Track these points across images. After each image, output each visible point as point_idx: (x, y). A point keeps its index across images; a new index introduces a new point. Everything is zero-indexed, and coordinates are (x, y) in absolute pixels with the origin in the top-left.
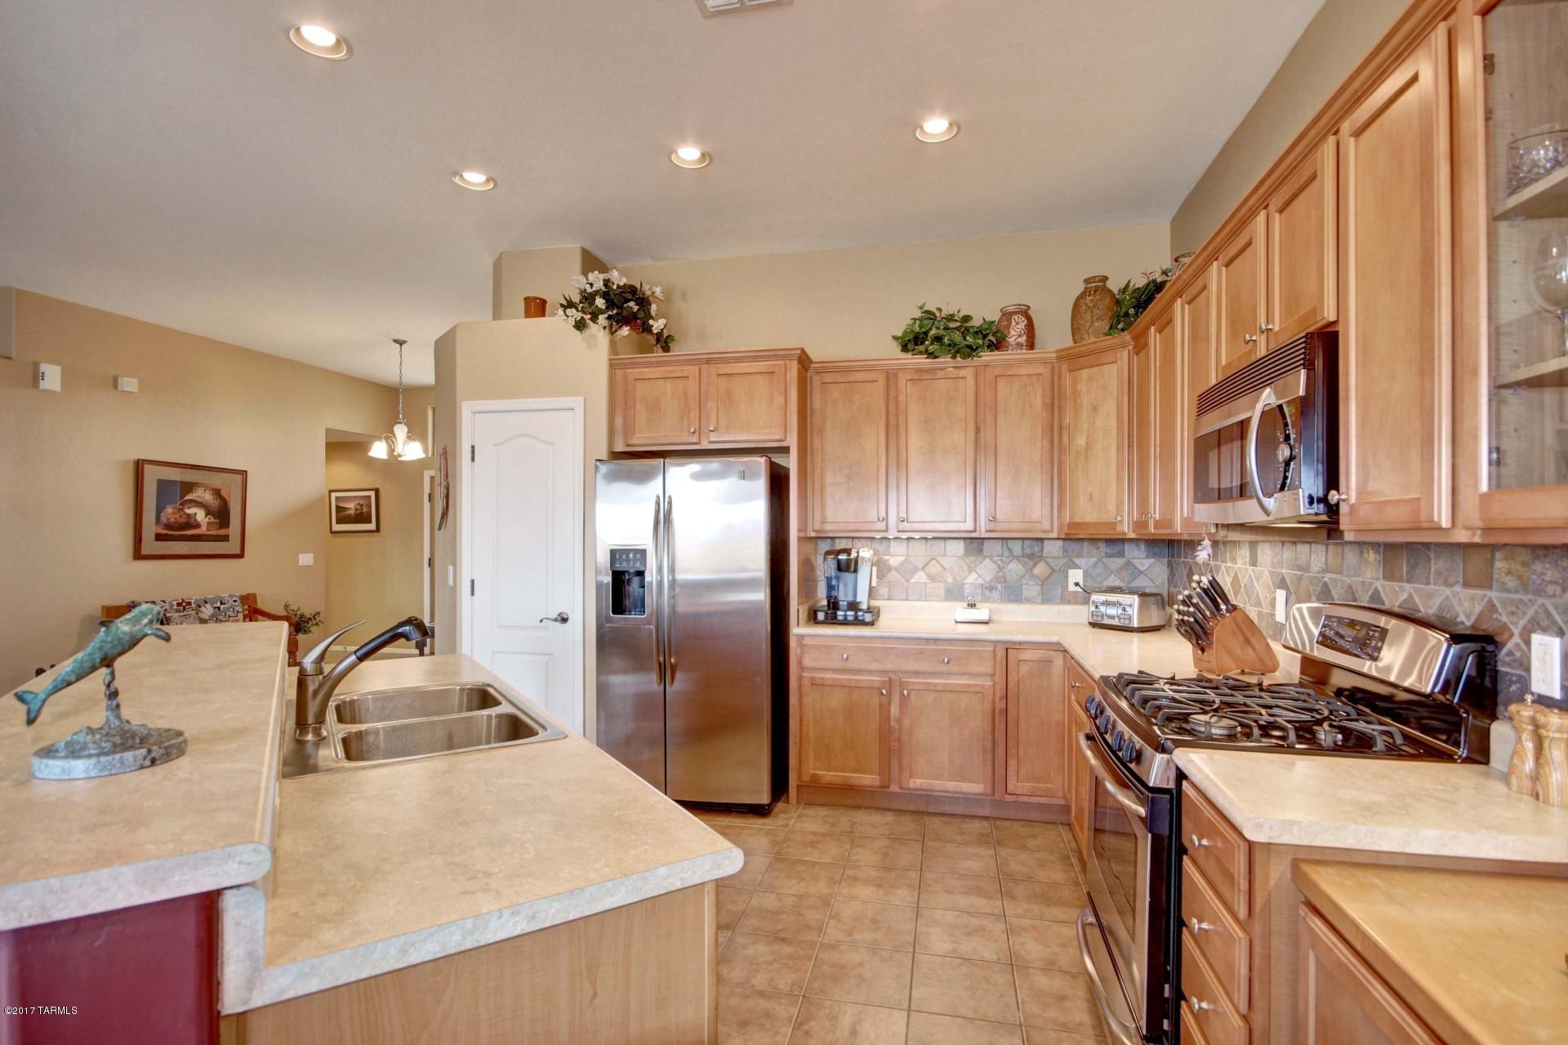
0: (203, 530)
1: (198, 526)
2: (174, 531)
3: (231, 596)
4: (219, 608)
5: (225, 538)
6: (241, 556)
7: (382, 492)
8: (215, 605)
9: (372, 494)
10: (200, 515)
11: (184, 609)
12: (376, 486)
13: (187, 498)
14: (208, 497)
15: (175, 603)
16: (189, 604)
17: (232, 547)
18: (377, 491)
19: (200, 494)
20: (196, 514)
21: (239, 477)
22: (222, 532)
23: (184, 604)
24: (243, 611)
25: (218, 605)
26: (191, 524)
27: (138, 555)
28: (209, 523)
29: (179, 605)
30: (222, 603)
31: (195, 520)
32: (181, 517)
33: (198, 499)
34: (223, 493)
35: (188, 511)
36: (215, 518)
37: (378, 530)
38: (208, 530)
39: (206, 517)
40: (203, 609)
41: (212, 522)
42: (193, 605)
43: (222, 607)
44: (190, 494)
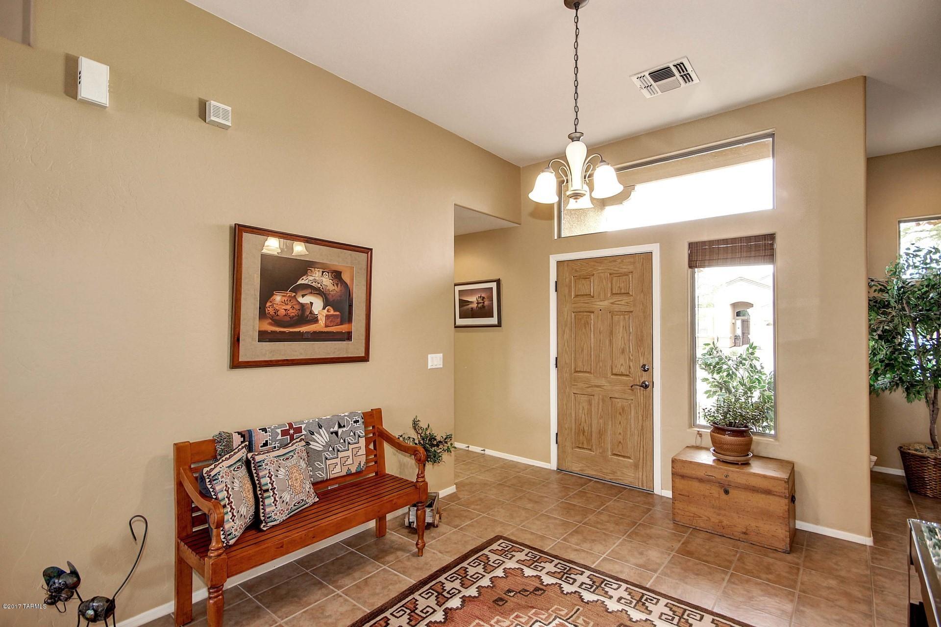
0: (321, 326)
1: (315, 320)
2: (284, 327)
3: (352, 414)
4: (336, 433)
5: (348, 336)
6: (365, 359)
7: (503, 283)
8: (332, 430)
9: (494, 285)
10: (317, 305)
11: (292, 439)
12: (496, 278)
13: (300, 282)
14: (327, 282)
15: (279, 431)
16: (299, 430)
17: (355, 348)
18: (498, 282)
19: (316, 277)
20: (312, 303)
21: (364, 256)
22: (343, 328)
23: (292, 432)
24: (366, 434)
25: (336, 428)
26: (305, 316)
27: (236, 363)
28: (327, 317)
29: (285, 433)
30: (340, 426)
31: (311, 313)
32: (293, 307)
33: (314, 284)
34: (346, 277)
35: (302, 300)
36: (335, 310)
37: (499, 325)
38: (326, 326)
39: (324, 308)
40: (316, 436)
41: (332, 315)
42: (304, 432)
43: (340, 431)
44: (304, 277)
